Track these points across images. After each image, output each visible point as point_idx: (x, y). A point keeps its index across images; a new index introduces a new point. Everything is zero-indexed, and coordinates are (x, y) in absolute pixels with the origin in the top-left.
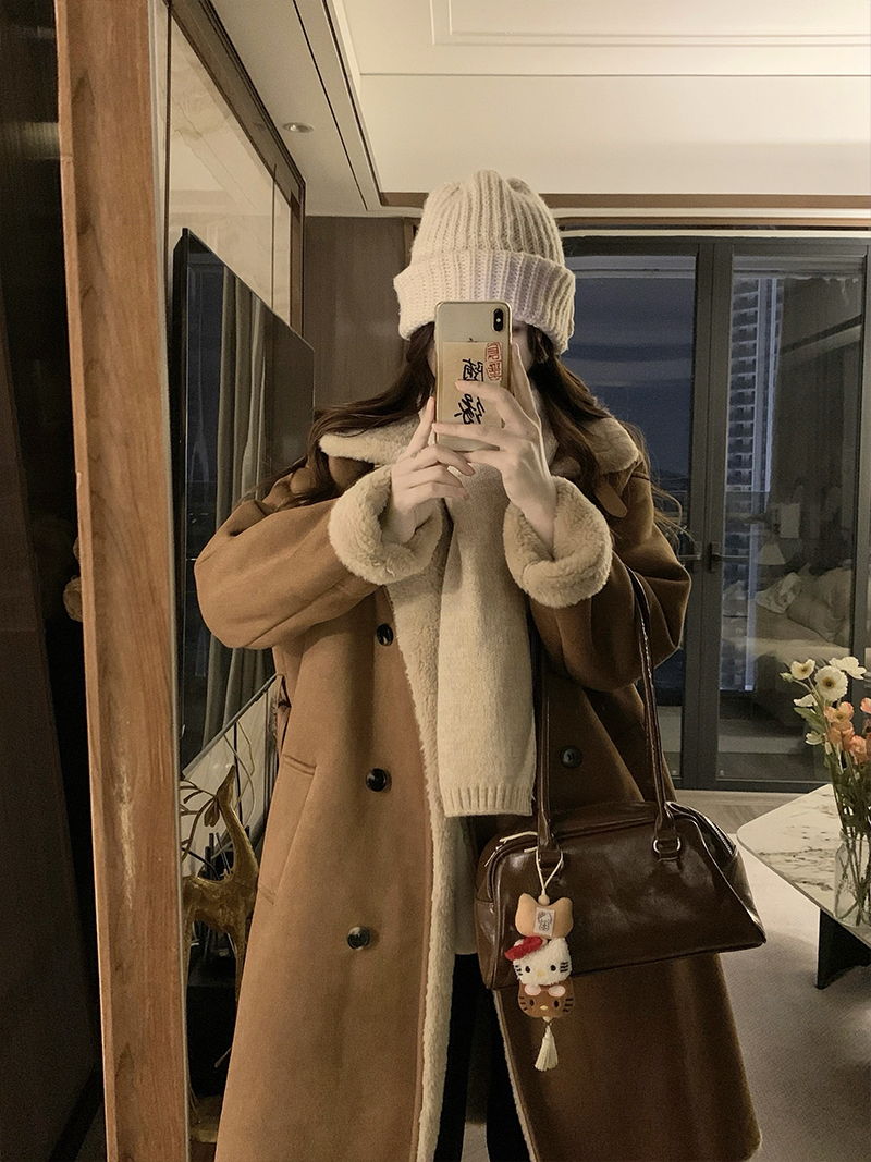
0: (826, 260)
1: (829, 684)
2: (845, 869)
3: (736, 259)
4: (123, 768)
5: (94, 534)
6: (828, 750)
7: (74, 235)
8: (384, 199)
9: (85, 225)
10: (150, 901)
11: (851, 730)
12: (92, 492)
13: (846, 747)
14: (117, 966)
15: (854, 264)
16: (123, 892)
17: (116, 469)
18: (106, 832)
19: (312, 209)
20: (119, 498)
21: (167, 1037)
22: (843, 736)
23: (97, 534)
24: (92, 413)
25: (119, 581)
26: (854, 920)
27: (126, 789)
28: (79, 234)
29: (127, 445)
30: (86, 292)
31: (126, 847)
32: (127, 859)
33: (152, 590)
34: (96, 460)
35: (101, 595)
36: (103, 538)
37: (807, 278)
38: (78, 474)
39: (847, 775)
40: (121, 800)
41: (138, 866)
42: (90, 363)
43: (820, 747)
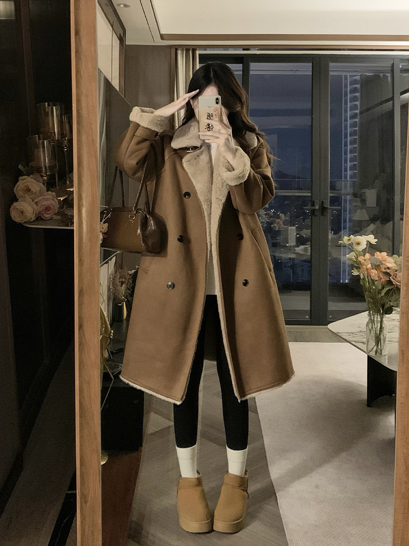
0: (378, 65)
1: (358, 244)
2: (370, 330)
3: (331, 64)
4: (84, 196)
5: (77, 123)
6: (362, 277)
7: (74, 36)
8: (162, 37)
9: (77, 33)
10: (90, 240)
11: (369, 266)
12: (78, 111)
13: (369, 275)
14: (80, 260)
15: (388, 67)
16: (82, 235)
17: (84, 104)
18: (79, 215)
19: (128, 42)
20: (84, 112)
21: (95, 285)
22: (367, 269)
23: (78, 123)
24: (77, 87)
25: (84, 138)
26: (374, 353)
27: (84, 203)
28: (75, 35)
29: (87, 97)
30: (77, 52)
31: (84, 221)
32: (84, 225)
33: (93, 141)
34: (78, 101)
35: (79, 141)
36: (79, 125)
37: (371, 74)
38: (73, 105)
39: (370, 288)
40: (83, 206)
41: (87, 229)
42: (77, 72)
43: (359, 276)
